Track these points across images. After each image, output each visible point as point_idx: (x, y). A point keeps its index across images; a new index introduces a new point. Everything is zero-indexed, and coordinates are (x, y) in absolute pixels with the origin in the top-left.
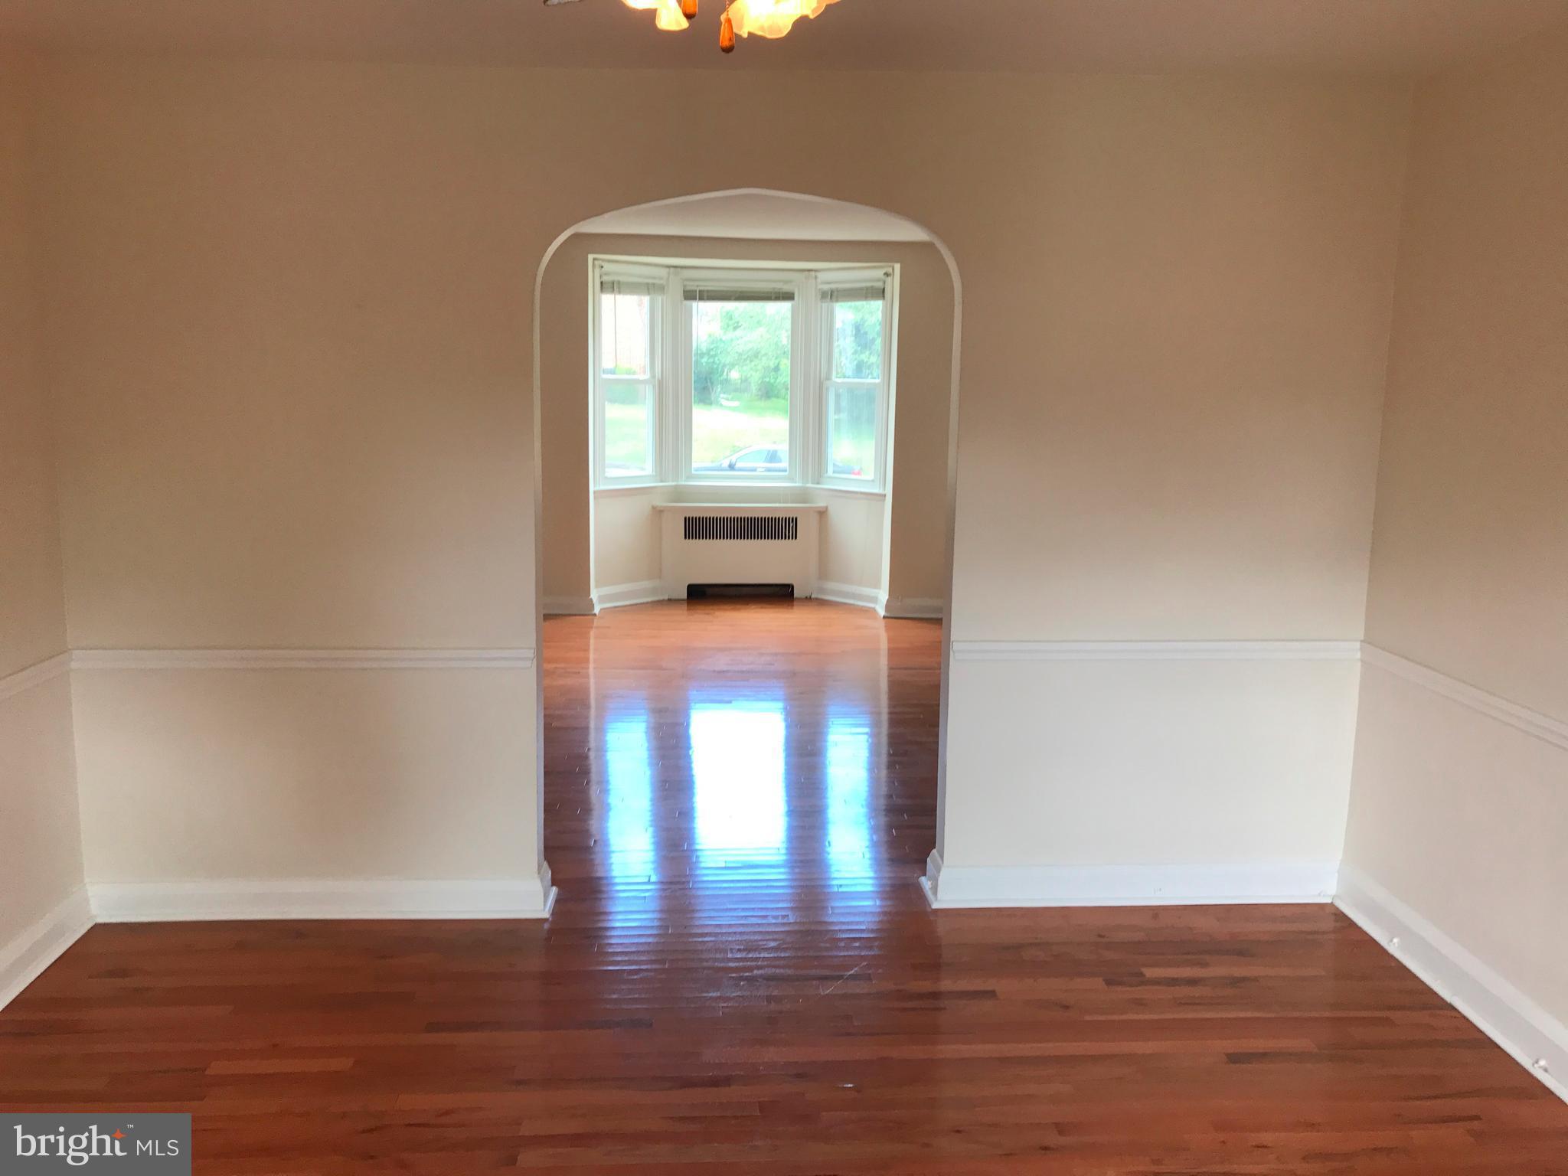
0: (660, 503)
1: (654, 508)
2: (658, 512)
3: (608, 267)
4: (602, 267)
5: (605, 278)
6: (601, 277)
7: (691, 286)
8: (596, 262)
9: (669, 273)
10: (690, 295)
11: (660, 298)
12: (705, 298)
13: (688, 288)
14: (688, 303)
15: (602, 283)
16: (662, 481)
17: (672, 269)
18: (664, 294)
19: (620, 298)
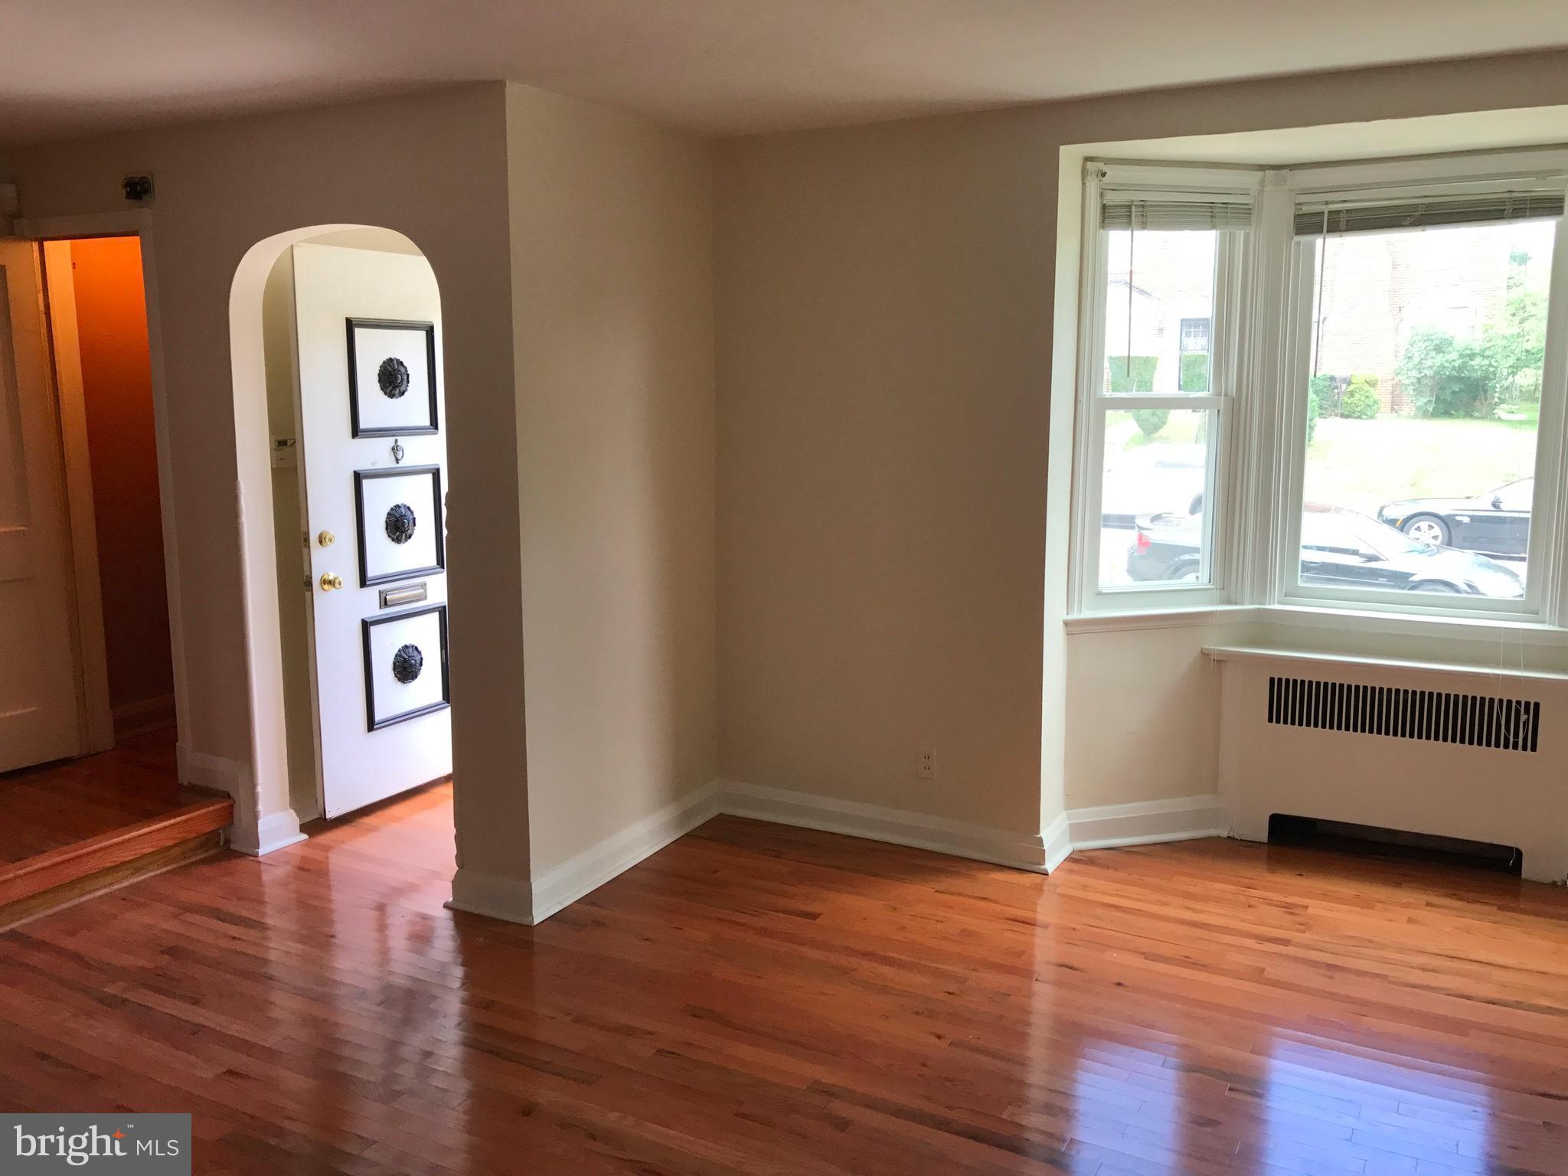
0: (1217, 645)
1: (1205, 655)
2: (1213, 665)
3: (1115, 174)
4: (1104, 175)
5: (1112, 198)
6: (1102, 195)
7: (1313, 204)
8: (1089, 164)
9: (1262, 183)
10: (1309, 224)
11: (1240, 235)
12: (1343, 224)
13: (1305, 209)
14: (1304, 239)
15: (1104, 207)
16: (1229, 603)
17: (1270, 173)
18: (1250, 224)
19: (1144, 237)
